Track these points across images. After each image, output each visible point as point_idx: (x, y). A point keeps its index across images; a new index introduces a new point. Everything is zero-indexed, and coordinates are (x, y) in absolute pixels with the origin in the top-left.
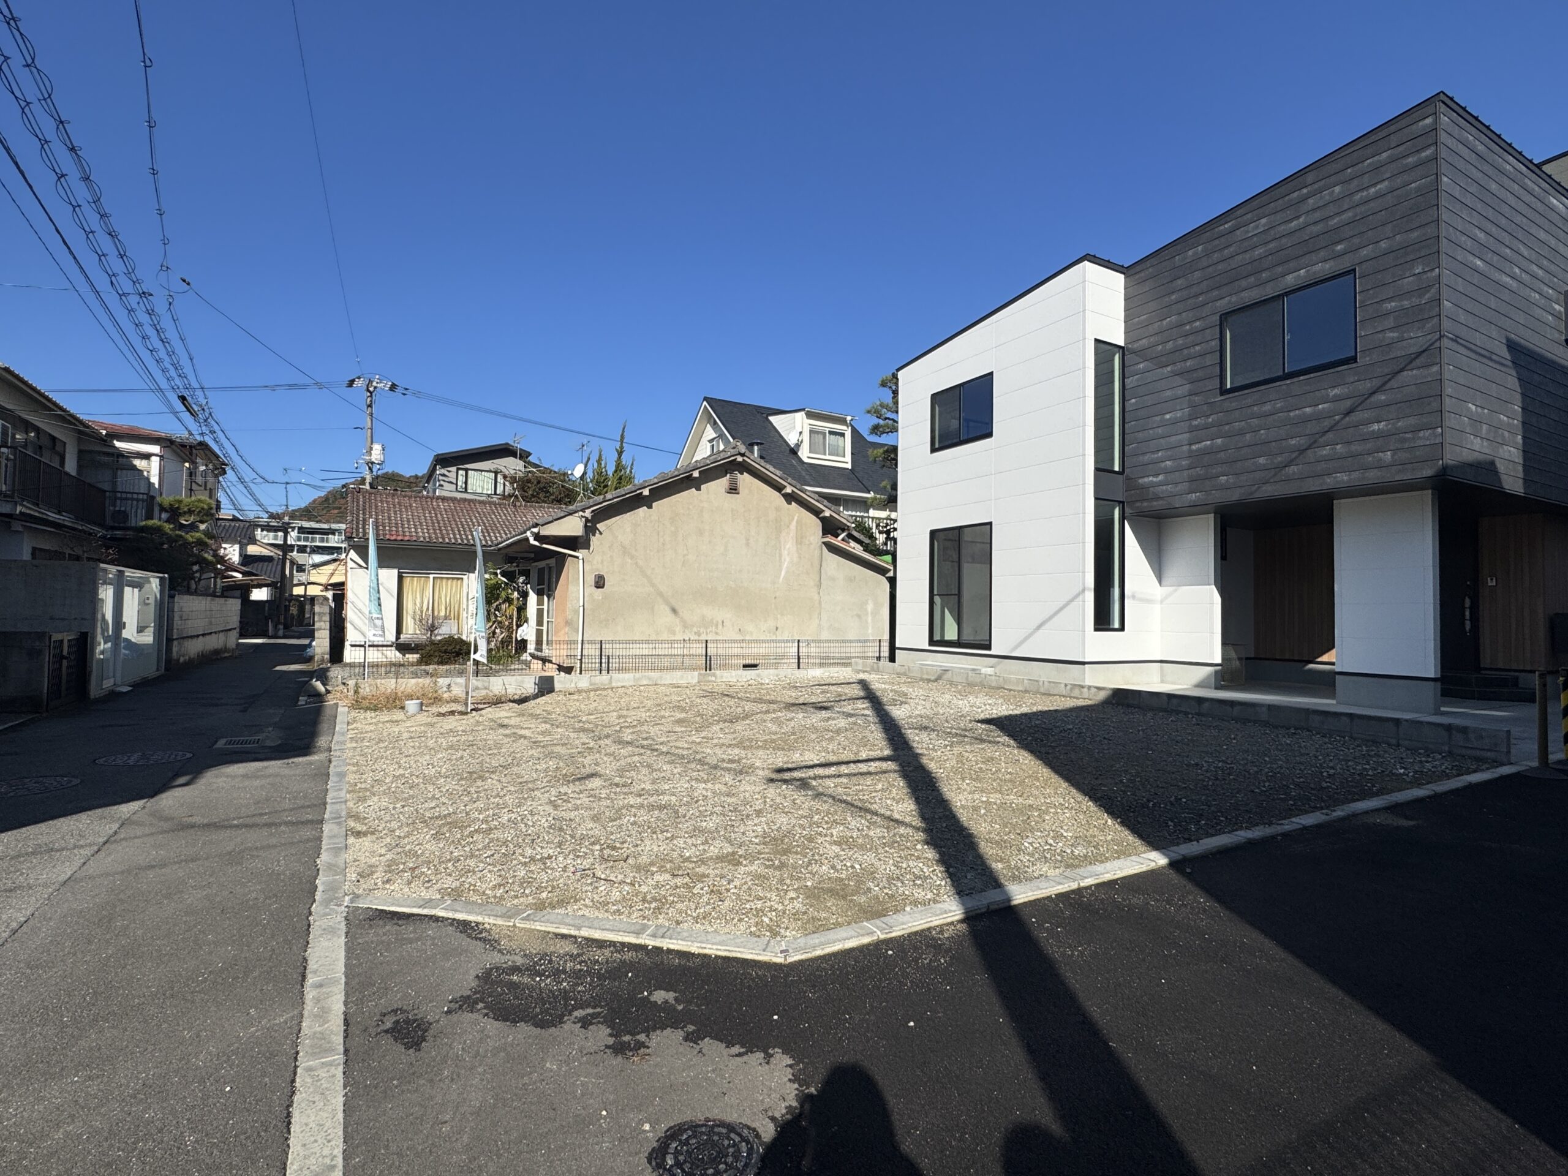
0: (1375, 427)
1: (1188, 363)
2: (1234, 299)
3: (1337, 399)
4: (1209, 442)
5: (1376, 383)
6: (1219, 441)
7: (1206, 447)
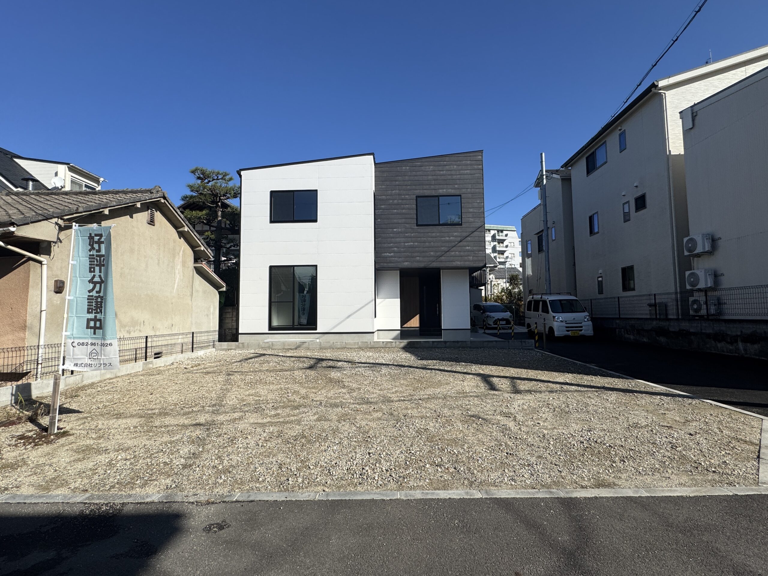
0: (467, 248)
1: (404, 211)
2: (421, 191)
3: (456, 236)
4: (412, 243)
5: (468, 234)
6: (416, 243)
7: (411, 245)
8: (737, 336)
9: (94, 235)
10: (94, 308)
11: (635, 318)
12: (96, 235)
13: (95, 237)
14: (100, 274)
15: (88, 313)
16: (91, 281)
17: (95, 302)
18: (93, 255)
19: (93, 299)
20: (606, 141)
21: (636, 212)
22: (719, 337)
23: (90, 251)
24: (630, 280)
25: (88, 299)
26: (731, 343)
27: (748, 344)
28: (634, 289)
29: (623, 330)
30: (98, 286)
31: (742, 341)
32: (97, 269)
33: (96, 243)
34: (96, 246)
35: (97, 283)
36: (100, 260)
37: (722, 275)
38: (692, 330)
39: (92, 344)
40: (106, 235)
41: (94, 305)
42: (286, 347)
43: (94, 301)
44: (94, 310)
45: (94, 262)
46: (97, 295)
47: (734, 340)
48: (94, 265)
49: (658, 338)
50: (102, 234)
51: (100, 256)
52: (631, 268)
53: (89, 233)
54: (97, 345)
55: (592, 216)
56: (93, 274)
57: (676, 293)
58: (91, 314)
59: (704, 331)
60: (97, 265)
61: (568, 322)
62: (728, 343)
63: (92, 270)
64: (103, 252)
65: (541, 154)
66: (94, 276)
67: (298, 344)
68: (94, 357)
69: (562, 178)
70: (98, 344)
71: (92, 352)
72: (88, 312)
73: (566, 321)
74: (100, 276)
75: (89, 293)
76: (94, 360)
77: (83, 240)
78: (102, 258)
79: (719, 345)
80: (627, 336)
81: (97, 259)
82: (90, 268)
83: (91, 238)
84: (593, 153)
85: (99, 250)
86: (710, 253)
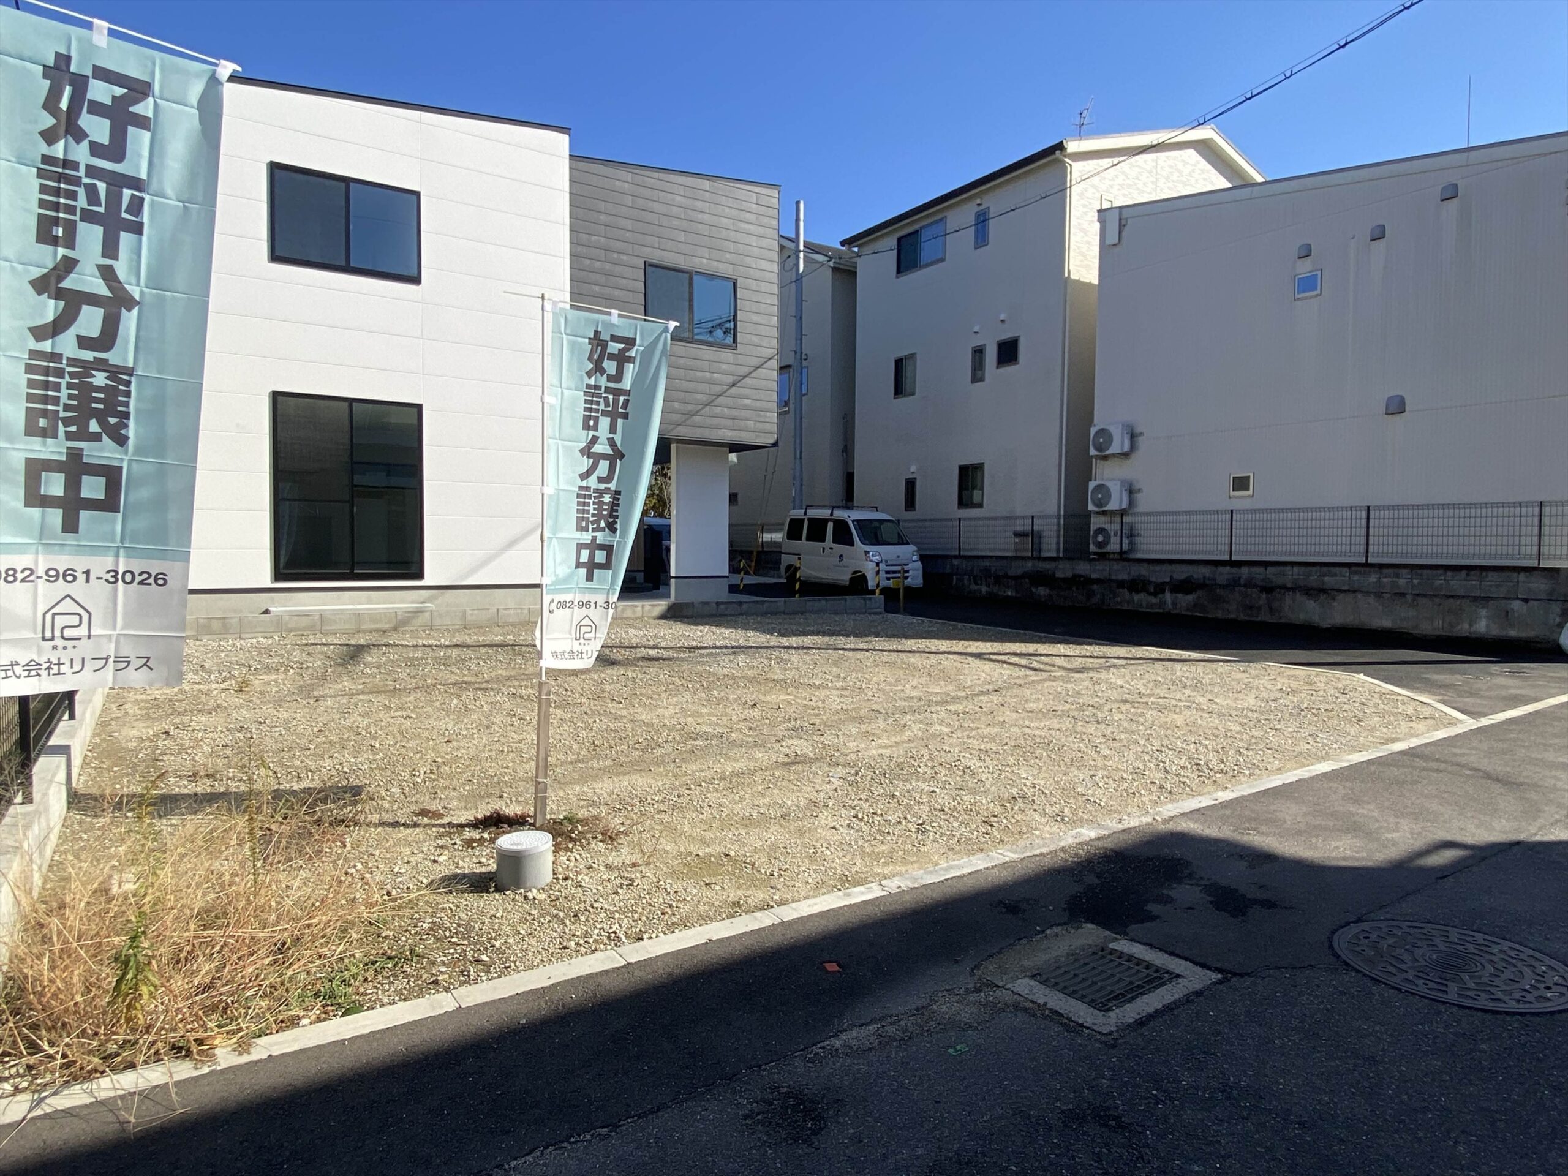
0: (746, 401)
2: (655, 254)
3: (724, 373)
8: (1164, 584)
9: (608, 338)
10: (591, 519)
11: (991, 557)
12: (615, 339)
13: (610, 343)
14: (611, 436)
15: (577, 530)
16: (587, 451)
17: (594, 503)
18: (597, 387)
19: (590, 497)
20: (946, 217)
21: (997, 368)
22: (1136, 585)
23: (589, 374)
24: (974, 488)
25: (579, 496)
26: (1155, 594)
27: (1180, 595)
28: (980, 505)
29: (966, 577)
30: (604, 465)
31: (1172, 591)
32: (605, 423)
33: (611, 357)
34: (610, 366)
35: (604, 456)
36: (616, 402)
37: (1139, 491)
38: (1094, 576)
39: (582, 605)
40: (646, 344)
41: (592, 511)
42: (364, 627)
43: (591, 501)
44: (593, 523)
45: (598, 403)
46: (602, 486)
47: (1160, 589)
48: (597, 411)
49: (1034, 590)
50: (635, 340)
51: (617, 393)
52: (979, 467)
53: (594, 328)
54: (593, 606)
55: (902, 359)
56: (591, 433)
57: (1059, 516)
58: (584, 533)
59: (1114, 577)
60: (605, 413)
61: (889, 563)
62: (1150, 594)
63: (591, 423)
64: (627, 383)
65: (798, 203)
66: (594, 440)
67: (399, 617)
68: (587, 636)
69: (837, 266)
70: (596, 603)
71: (581, 623)
72: (581, 529)
73: (886, 562)
74: (612, 442)
75: (582, 480)
76: (586, 642)
77: (573, 345)
78: (622, 398)
79: (1137, 597)
80: (974, 587)
81: (606, 400)
82: (587, 419)
83: (597, 341)
84: (916, 232)
85: (618, 377)
86: (1125, 455)
